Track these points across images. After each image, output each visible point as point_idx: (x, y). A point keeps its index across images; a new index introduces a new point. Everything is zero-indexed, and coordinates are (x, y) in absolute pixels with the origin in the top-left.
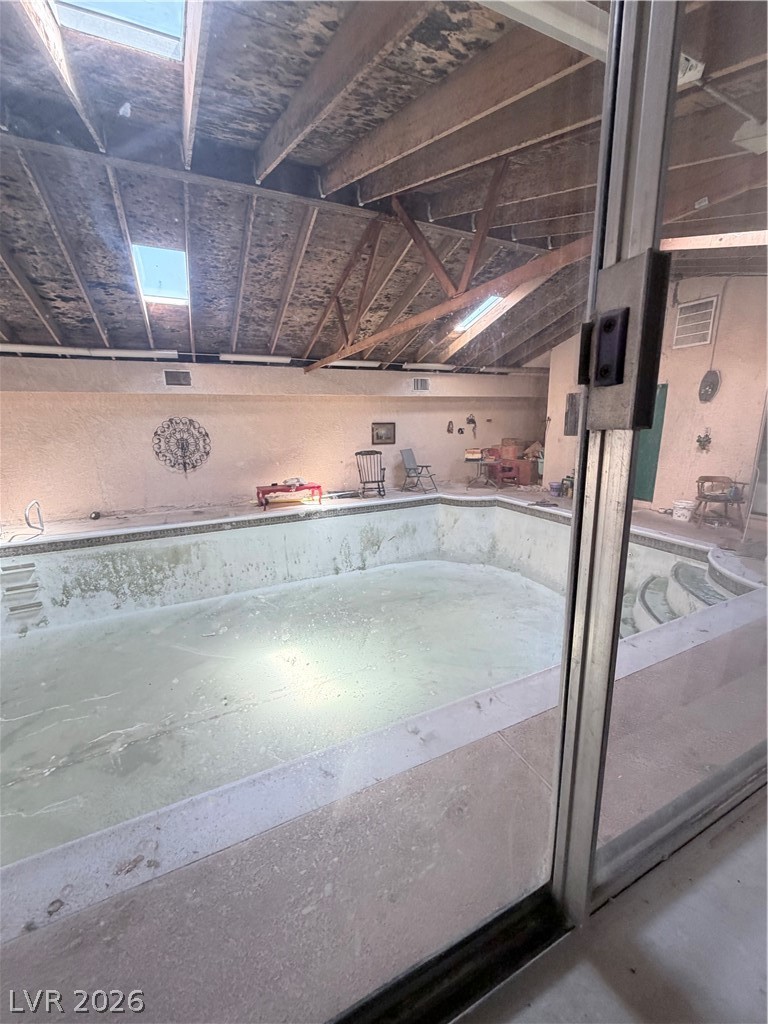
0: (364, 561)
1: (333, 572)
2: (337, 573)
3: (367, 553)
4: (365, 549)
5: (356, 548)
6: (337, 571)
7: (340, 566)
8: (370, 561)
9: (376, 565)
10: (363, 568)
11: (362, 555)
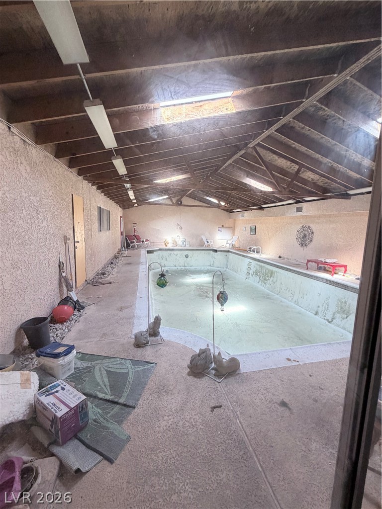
0: (333, 318)
1: (314, 312)
2: (315, 315)
3: (338, 315)
4: (337, 312)
5: (333, 308)
6: (317, 313)
7: (319, 313)
8: (337, 320)
9: (338, 326)
10: (330, 322)
11: (334, 314)
